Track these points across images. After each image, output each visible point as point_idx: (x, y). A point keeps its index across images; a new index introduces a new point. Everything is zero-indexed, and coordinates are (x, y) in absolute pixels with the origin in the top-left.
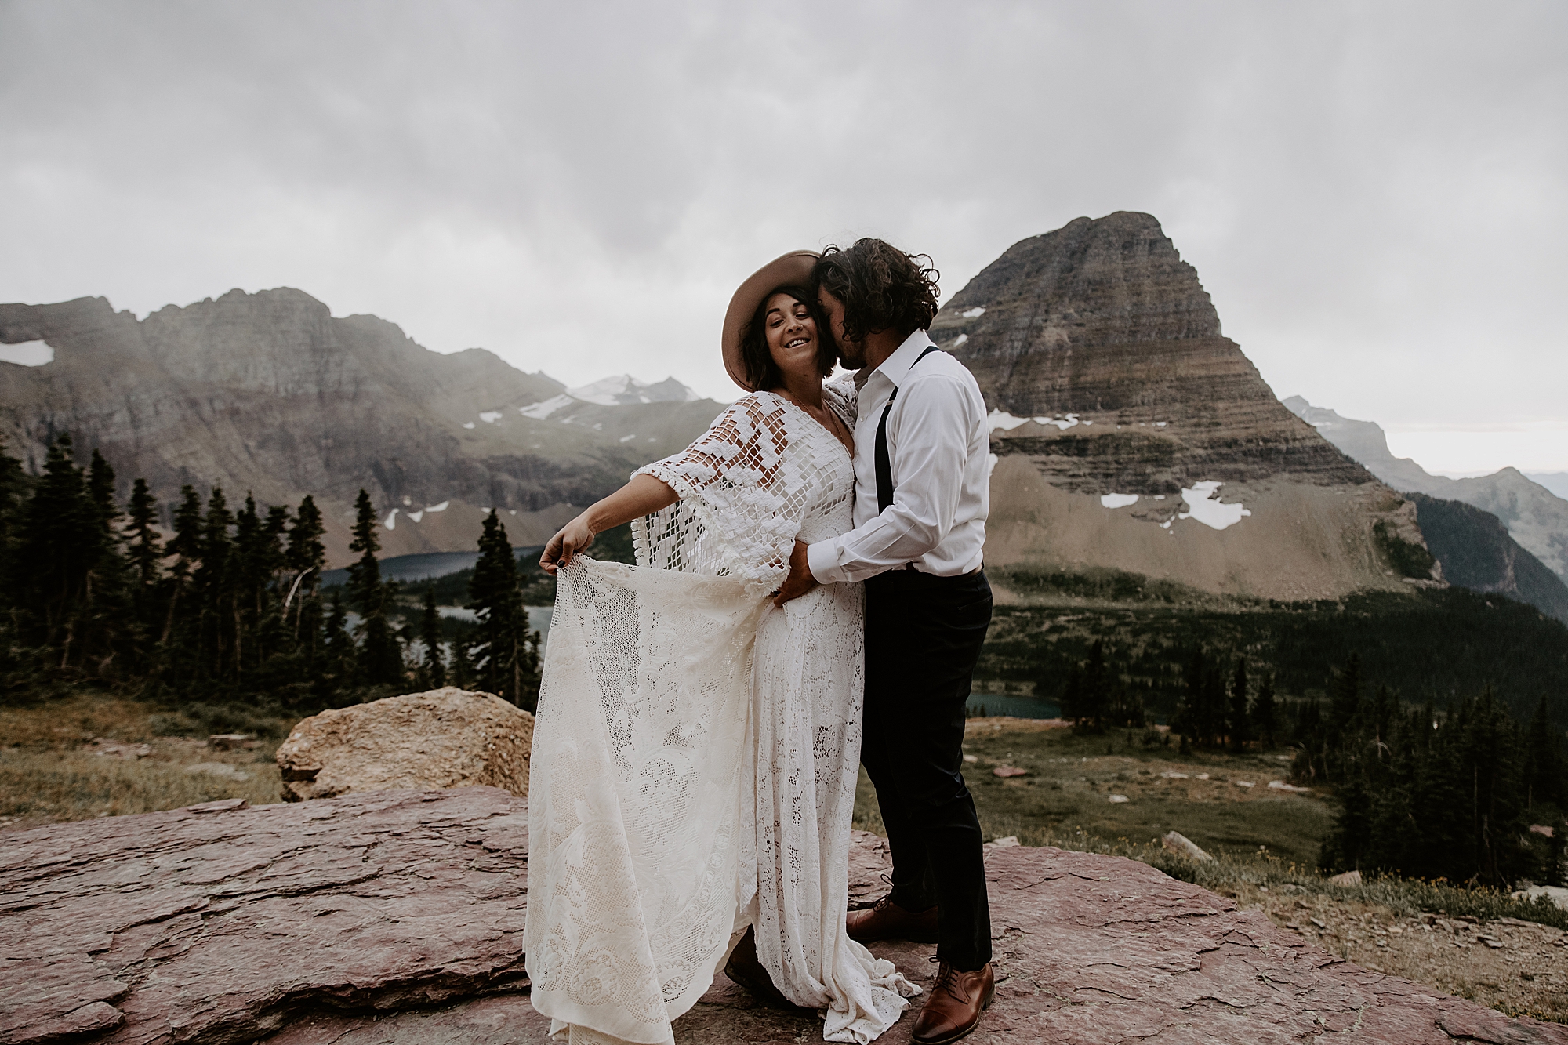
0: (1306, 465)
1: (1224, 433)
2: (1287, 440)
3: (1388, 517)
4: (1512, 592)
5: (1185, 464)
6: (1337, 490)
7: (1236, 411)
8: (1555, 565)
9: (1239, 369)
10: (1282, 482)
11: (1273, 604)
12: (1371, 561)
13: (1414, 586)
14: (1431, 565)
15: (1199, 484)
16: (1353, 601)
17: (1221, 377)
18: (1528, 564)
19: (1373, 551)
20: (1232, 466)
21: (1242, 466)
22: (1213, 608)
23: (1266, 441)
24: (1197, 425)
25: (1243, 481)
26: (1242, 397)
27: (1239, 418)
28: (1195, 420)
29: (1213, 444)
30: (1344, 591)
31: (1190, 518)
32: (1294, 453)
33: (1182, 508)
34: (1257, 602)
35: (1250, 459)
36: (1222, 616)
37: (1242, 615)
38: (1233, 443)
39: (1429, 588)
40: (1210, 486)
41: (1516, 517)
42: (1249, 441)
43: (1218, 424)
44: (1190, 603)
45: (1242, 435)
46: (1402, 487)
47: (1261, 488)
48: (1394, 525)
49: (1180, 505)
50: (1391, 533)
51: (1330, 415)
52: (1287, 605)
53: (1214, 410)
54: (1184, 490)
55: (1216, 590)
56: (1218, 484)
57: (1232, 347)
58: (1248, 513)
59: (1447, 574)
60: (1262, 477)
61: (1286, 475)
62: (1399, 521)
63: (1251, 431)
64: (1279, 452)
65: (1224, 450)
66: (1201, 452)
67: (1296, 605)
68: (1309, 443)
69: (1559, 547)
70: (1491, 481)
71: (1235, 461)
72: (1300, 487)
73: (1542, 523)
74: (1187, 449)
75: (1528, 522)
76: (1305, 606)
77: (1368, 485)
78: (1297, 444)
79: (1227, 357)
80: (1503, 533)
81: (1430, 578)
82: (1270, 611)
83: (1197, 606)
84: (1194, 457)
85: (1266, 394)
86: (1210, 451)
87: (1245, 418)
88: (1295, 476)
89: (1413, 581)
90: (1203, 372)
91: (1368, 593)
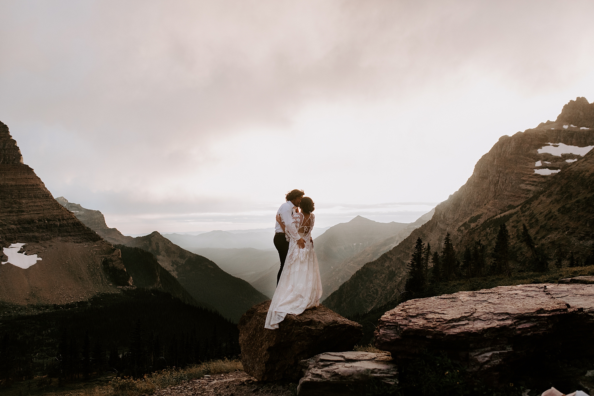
0: (69, 232)
1: (26, 216)
2: (59, 220)
3: (109, 257)
4: (160, 288)
5: (5, 234)
6: (85, 245)
7: (32, 204)
8: (174, 274)
9: (33, 182)
10: (57, 242)
11: (55, 307)
12: (102, 279)
13: (122, 290)
14: (128, 279)
15: (13, 245)
16: (95, 300)
17: (23, 186)
18: (165, 274)
19: (103, 274)
20: (31, 234)
21: (37, 234)
22: (23, 313)
23: (49, 220)
24: (10, 212)
25: (37, 242)
26: (35, 197)
27: (34, 208)
28: (9, 209)
29: (20, 222)
30: (91, 296)
31: (8, 263)
32: (63, 226)
33: (3, 259)
34: (47, 307)
35: (41, 230)
36: (28, 317)
37: (40, 315)
38: (31, 222)
39: (128, 290)
40: (19, 246)
41: (159, 254)
42: (40, 220)
43: (23, 211)
44: (9, 312)
45: (36, 217)
46: (113, 243)
47: (47, 246)
48: (111, 261)
49: (2, 257)
50: (111, 265)
51: (78, 207)
52: (63, 306)
53: (20, 204)
54: (4, 248)
55: (25, 303)
56: (23, 244)
57: (29, 170)
58: (40, 259)
59: (135, 282)
60: (47, 239)
61: (60, 238)
62: (114, 259)
63: (41, 215)
64: (56, 226)
65: (26, 226)
66: (13, 226)
67: (68, 306)
68: (70, 221)
69: (175, 266)
70: (148, 238)
71: (33, 231)
72: (67, 244)
73: (169, 256)
74: (6, 225)
75: (164, 256)
76: (72, 306)
77: (99, 242)
78: (65, 222)
79: (26, 175)
80: (155, 261)
81: (128, 285)
82: (54, 311)
83: (13, 313)
84: (9, 229)
85: (47, 195)
86: (19, 226)
87: (37, 208)
88: (64, 238)
89: (121, 287)
90: (13, 183)
91: (101, 295)
